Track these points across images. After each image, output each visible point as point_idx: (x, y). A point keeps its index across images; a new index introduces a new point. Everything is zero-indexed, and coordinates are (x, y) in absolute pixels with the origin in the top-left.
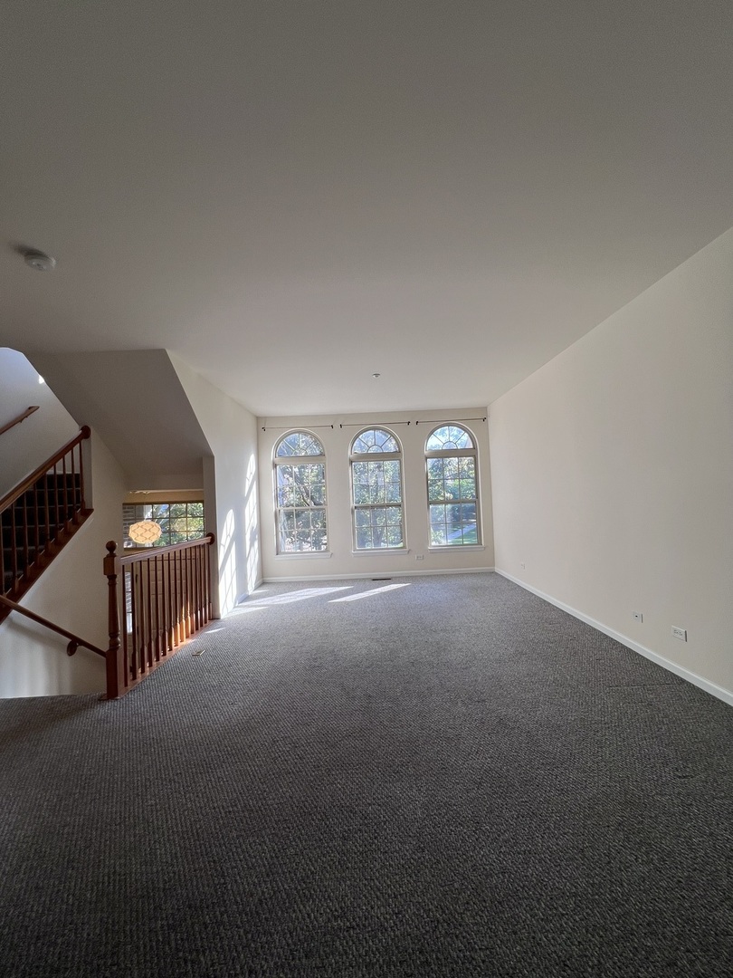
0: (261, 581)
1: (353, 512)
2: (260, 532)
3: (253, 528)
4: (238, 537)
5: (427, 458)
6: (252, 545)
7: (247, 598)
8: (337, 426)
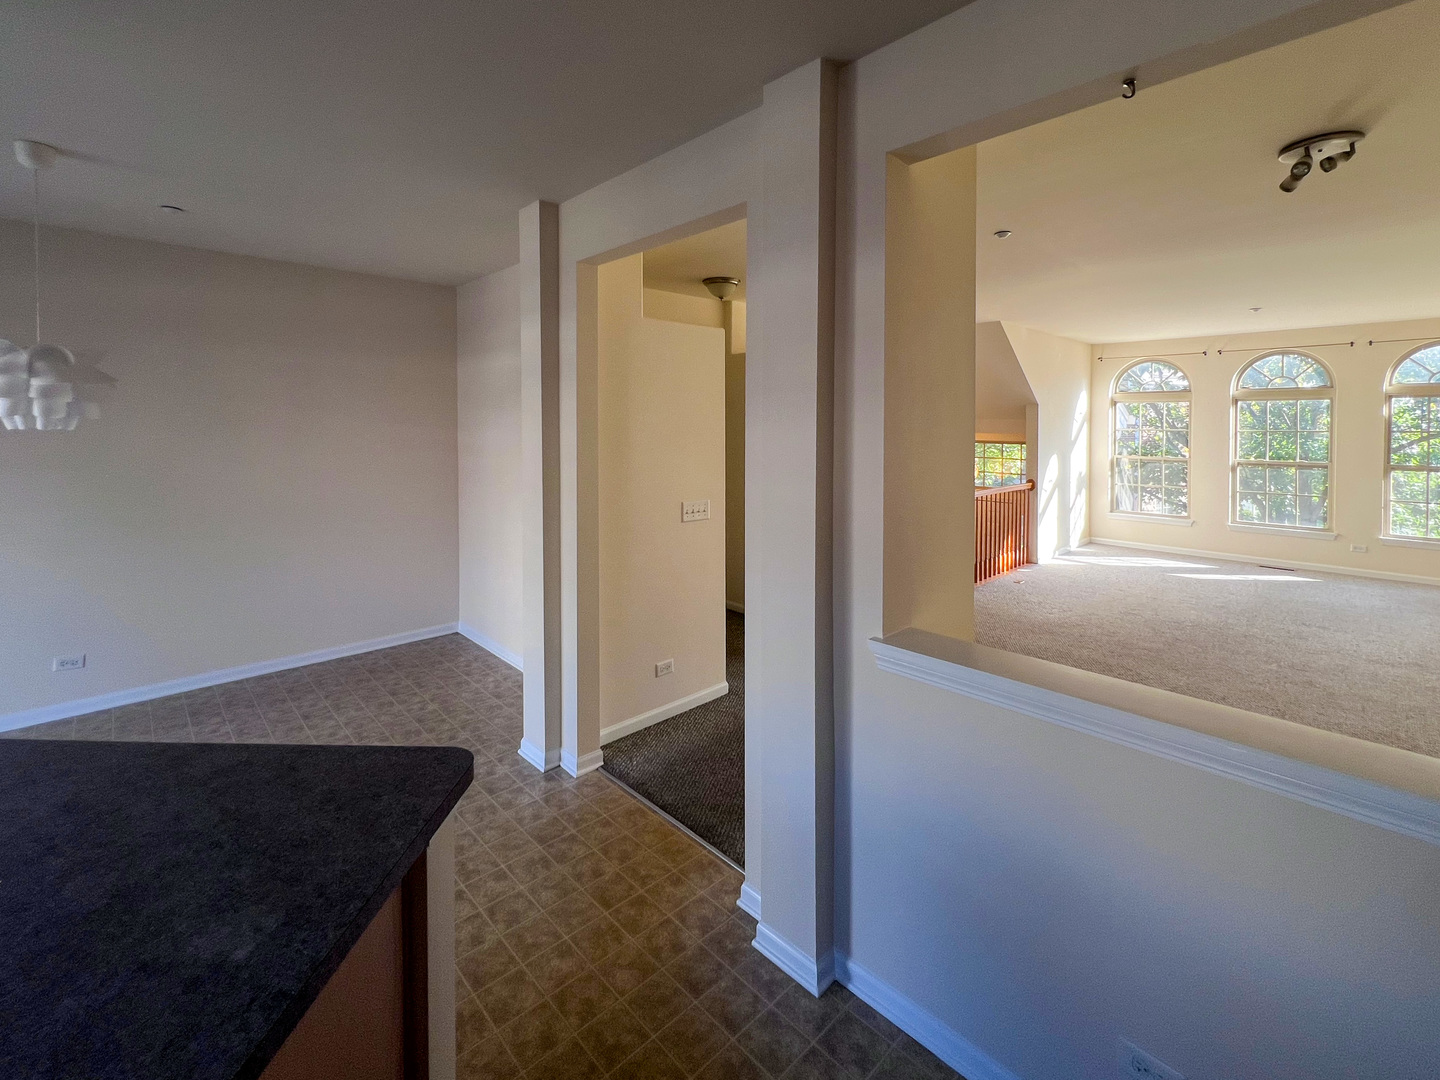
0: (1086, 540)
1: (1234, 469)
2: (1090, 482)
3: (1080, 474)
4: (1062, 484)
5: (1391, 397)
6: (1079, 492)
7: (1069, 553)
8: (1212, 353)
